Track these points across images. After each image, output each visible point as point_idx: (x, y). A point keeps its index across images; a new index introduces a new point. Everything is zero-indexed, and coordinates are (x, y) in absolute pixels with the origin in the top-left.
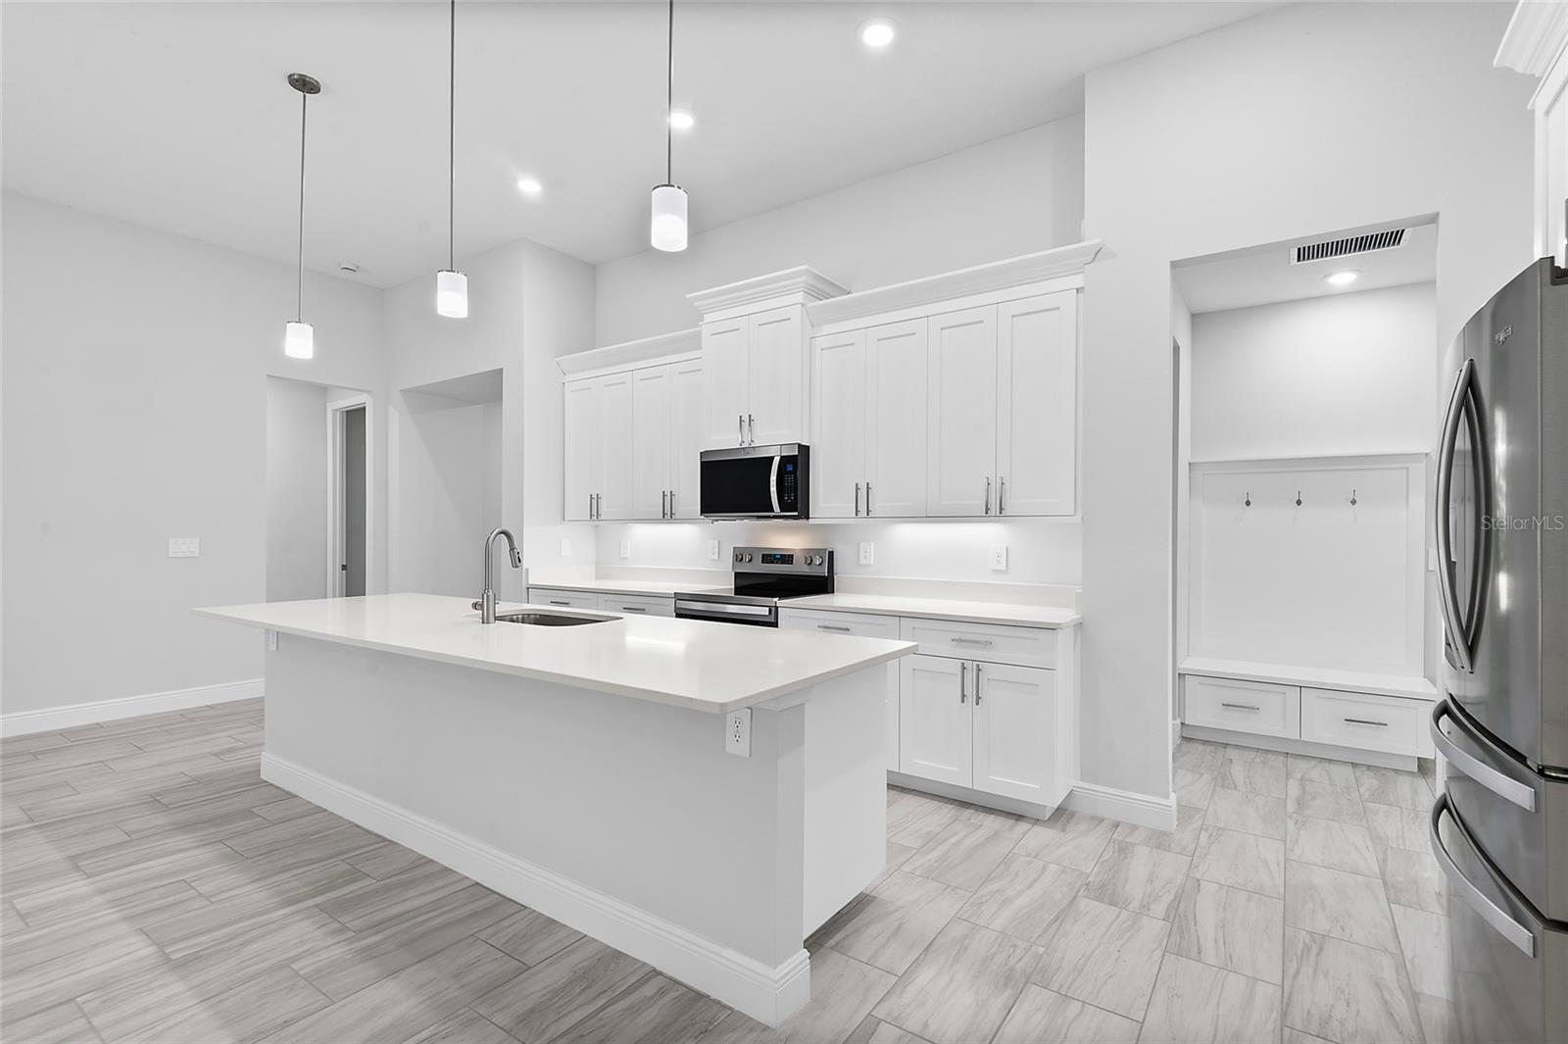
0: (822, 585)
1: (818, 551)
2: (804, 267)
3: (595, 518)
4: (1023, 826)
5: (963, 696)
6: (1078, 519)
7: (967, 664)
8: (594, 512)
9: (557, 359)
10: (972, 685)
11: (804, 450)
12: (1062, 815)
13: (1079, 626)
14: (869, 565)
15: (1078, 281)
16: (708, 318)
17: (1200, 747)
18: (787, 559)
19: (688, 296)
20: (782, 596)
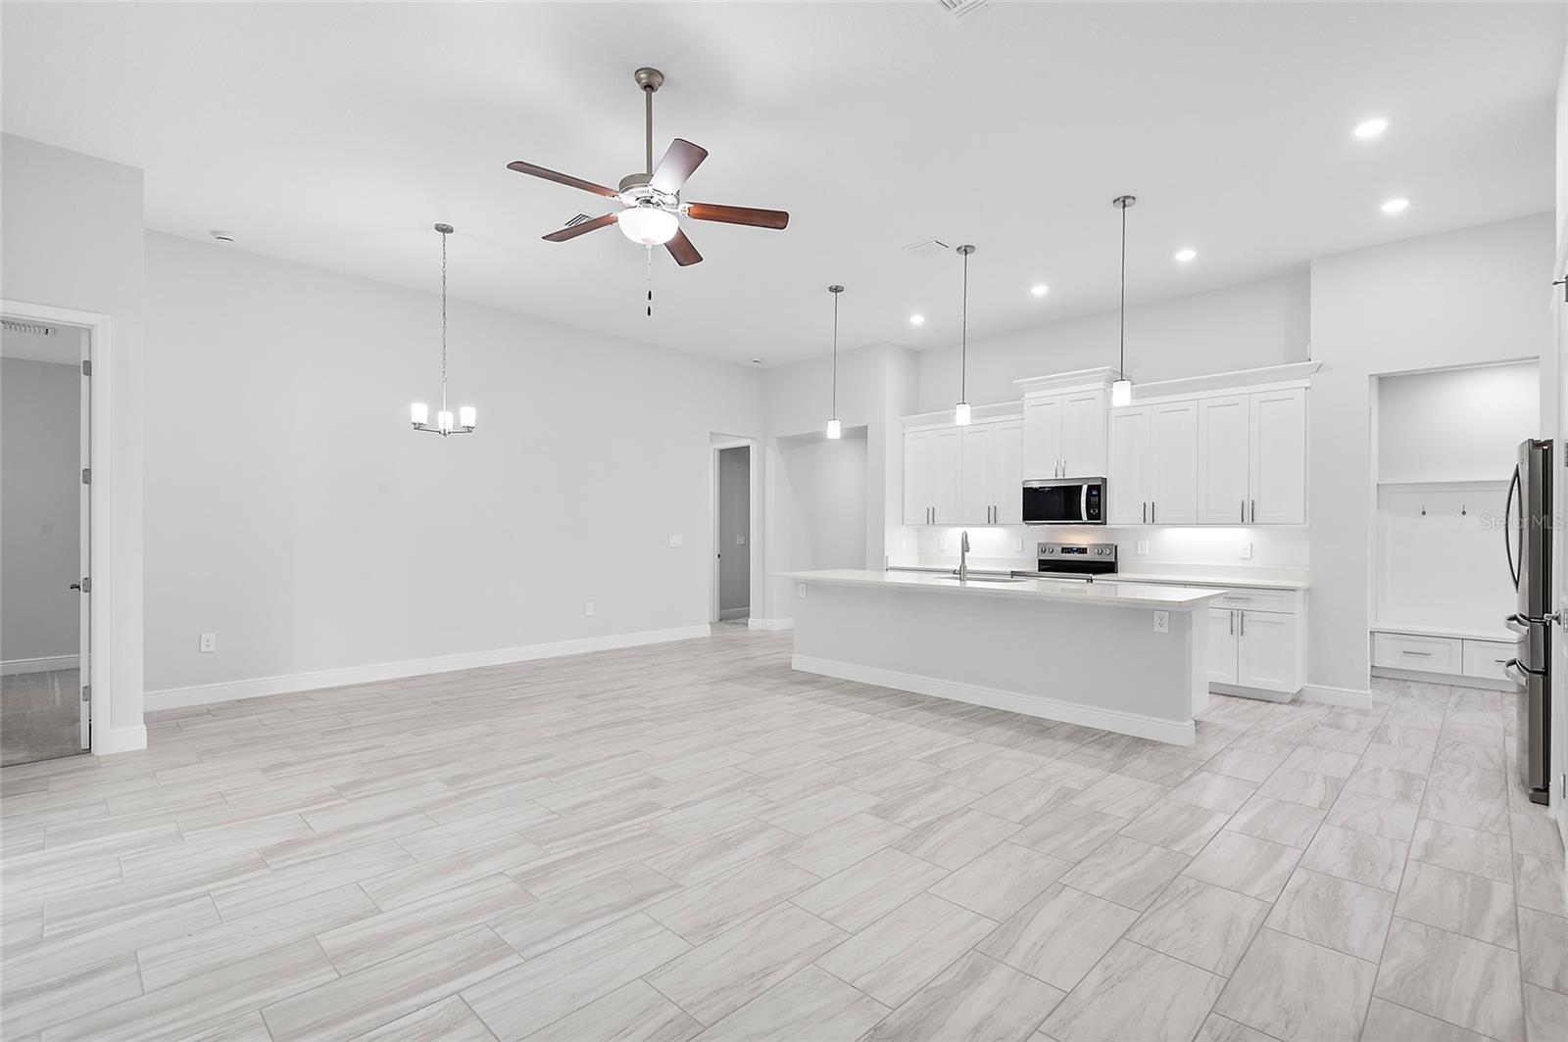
0: (1109, 568)
1: (1108, 546)
2: (1108, 367)
3: (931, 523)
4: (1271, 705)
5: (1232, 631)
6: (1307, 526)
7: (1235, 612)
8: (931, 520)
9: (902, 418)
10: (1238, 624)
11: (1105, 480)
12: (1296, 701)
13: (1308, 590)
14: (1144, 555)
15: (1306, 383)
16: (1027, 396)
17: (1386, 681)
18: (1083, 551)
19: (1015, 382)
20: (1094, 573)
